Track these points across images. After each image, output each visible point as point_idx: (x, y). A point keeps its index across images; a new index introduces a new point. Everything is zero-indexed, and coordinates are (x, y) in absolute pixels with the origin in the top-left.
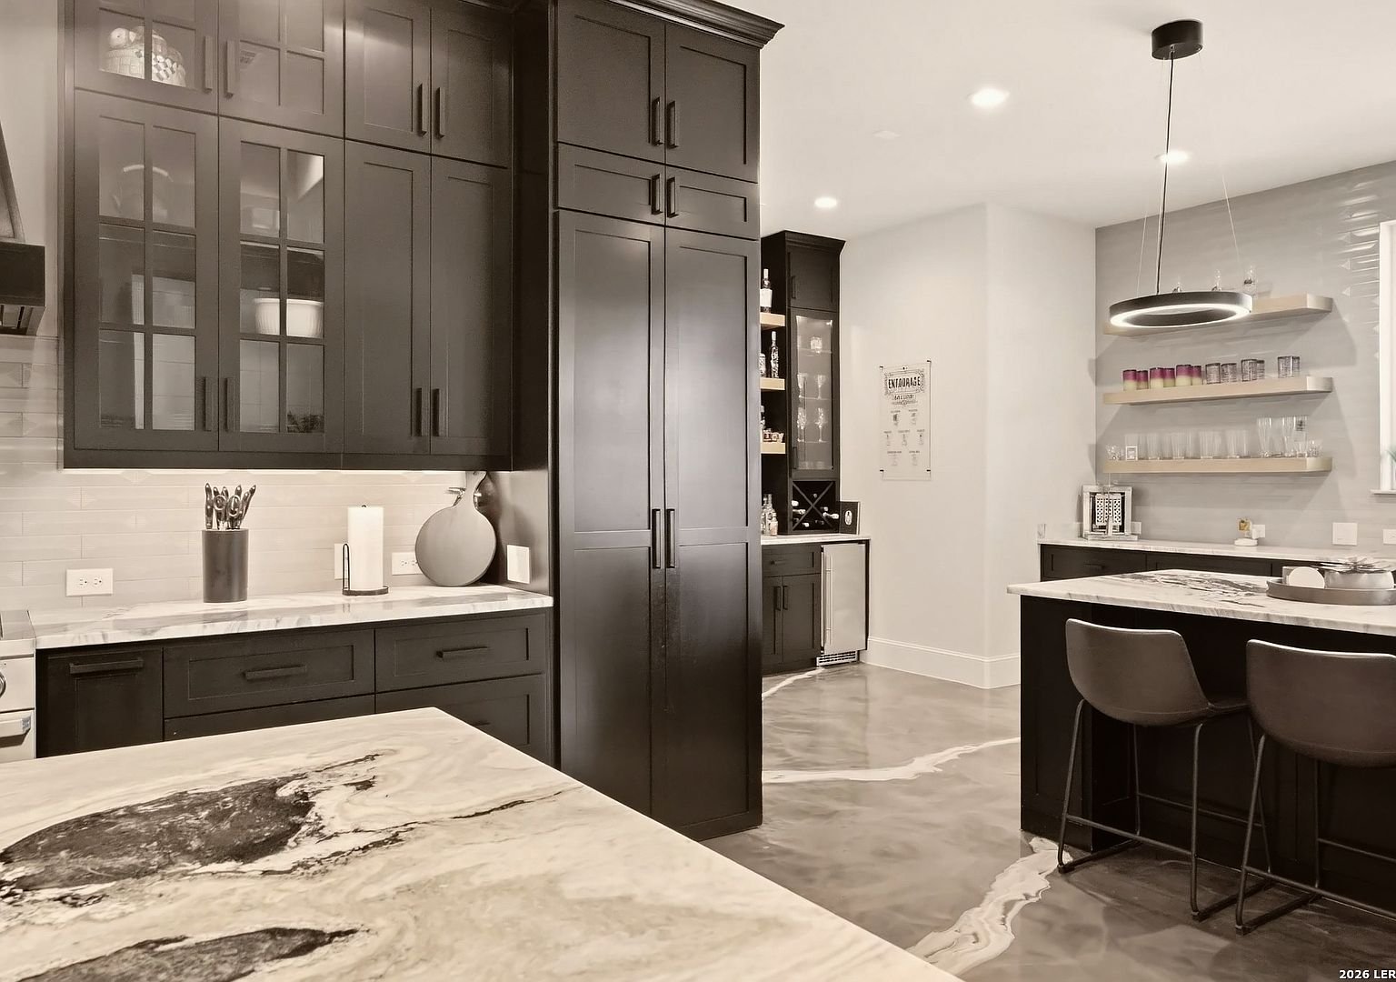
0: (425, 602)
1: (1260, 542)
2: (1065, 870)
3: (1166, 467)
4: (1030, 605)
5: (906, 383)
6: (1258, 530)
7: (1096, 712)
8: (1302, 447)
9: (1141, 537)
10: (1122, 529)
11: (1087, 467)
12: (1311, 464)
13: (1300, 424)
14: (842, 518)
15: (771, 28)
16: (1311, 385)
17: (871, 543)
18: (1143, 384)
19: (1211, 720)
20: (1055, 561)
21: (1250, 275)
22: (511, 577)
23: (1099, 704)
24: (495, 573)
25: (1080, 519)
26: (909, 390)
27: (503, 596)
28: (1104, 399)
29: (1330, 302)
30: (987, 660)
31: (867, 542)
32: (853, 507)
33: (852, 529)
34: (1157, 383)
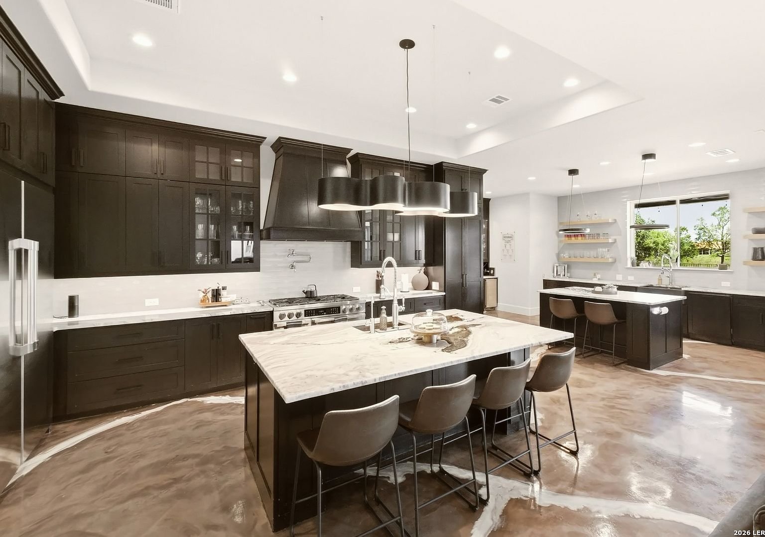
0: (414, 294)
1: (599, 279)
2: (549, 349)
3: (576, 260)
4: (542, 295)
5: (509, 237)
6: (599, 276)
7: (556, 317)
8: (608, 256)
9: (569, 278)
10: (564, 275)
11: (555, 258)
12: (610, 260)
13: (608, 251)
14: (490, 272)
15: (485, 171)
16: (610, 241)
17: (498, 279)
18: (570, 238)
19: (578, 318)
20: (547, 284)
21: (596, 212)
22: (433, 288)
23: (556, 315)
24: (429, 287)
25: (554, 272)
26: (509, 239)
27: (432, 293)
28: (560, 242)
29: (615, 220)
30: (530, 308)
31: (497, 278)
32: (493, 269)
33: (493, 275)
34: (573, 238)
